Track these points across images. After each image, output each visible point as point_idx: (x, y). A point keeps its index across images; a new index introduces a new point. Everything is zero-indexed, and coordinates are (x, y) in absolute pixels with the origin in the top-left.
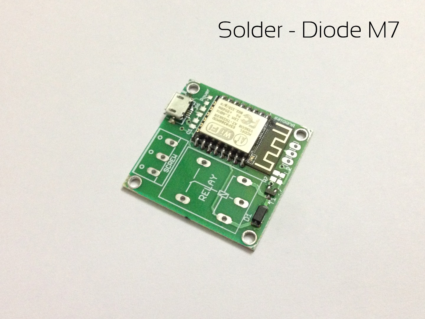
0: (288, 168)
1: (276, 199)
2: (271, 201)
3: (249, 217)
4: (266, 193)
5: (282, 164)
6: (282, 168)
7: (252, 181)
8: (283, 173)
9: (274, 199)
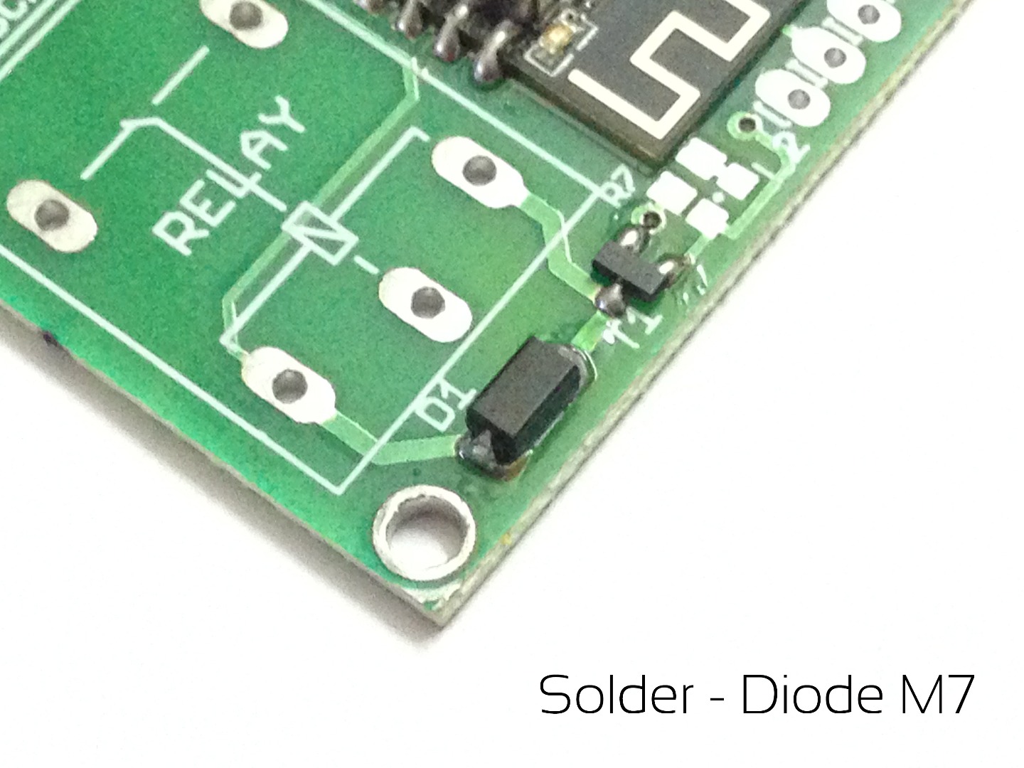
0: (785, 141)
1: (659, 319)
2: (622, 329)
3: (453, 400)
4: (602, 274)
5: (753, 112)
6: (746, 136)
7: (528, 183)
8: (746, 164)
9: (646, 320)
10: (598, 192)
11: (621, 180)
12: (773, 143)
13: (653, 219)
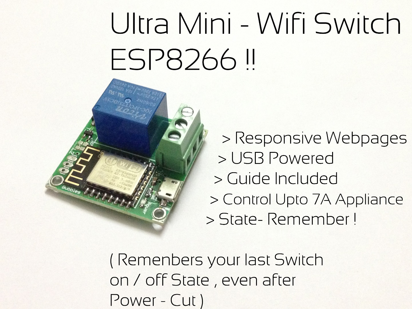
10: (95, 142)
11: (92, 144)
12: (73, 152)
13: (87, 141)
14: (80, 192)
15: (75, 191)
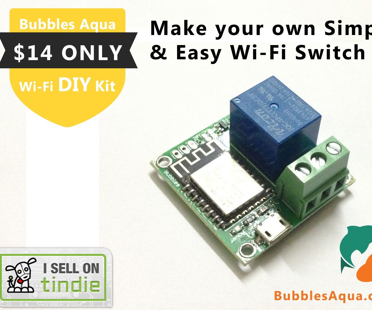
0: (196, 139)
5: (199, 144)
8: (203, 137)
13: (218, 133)
14: (180, 185)
15: (174, 182)
